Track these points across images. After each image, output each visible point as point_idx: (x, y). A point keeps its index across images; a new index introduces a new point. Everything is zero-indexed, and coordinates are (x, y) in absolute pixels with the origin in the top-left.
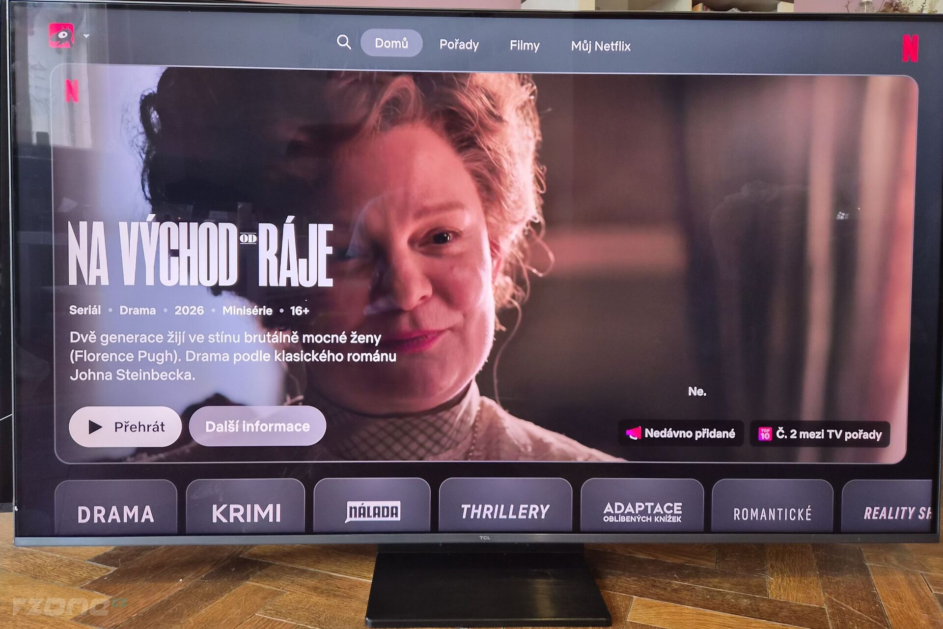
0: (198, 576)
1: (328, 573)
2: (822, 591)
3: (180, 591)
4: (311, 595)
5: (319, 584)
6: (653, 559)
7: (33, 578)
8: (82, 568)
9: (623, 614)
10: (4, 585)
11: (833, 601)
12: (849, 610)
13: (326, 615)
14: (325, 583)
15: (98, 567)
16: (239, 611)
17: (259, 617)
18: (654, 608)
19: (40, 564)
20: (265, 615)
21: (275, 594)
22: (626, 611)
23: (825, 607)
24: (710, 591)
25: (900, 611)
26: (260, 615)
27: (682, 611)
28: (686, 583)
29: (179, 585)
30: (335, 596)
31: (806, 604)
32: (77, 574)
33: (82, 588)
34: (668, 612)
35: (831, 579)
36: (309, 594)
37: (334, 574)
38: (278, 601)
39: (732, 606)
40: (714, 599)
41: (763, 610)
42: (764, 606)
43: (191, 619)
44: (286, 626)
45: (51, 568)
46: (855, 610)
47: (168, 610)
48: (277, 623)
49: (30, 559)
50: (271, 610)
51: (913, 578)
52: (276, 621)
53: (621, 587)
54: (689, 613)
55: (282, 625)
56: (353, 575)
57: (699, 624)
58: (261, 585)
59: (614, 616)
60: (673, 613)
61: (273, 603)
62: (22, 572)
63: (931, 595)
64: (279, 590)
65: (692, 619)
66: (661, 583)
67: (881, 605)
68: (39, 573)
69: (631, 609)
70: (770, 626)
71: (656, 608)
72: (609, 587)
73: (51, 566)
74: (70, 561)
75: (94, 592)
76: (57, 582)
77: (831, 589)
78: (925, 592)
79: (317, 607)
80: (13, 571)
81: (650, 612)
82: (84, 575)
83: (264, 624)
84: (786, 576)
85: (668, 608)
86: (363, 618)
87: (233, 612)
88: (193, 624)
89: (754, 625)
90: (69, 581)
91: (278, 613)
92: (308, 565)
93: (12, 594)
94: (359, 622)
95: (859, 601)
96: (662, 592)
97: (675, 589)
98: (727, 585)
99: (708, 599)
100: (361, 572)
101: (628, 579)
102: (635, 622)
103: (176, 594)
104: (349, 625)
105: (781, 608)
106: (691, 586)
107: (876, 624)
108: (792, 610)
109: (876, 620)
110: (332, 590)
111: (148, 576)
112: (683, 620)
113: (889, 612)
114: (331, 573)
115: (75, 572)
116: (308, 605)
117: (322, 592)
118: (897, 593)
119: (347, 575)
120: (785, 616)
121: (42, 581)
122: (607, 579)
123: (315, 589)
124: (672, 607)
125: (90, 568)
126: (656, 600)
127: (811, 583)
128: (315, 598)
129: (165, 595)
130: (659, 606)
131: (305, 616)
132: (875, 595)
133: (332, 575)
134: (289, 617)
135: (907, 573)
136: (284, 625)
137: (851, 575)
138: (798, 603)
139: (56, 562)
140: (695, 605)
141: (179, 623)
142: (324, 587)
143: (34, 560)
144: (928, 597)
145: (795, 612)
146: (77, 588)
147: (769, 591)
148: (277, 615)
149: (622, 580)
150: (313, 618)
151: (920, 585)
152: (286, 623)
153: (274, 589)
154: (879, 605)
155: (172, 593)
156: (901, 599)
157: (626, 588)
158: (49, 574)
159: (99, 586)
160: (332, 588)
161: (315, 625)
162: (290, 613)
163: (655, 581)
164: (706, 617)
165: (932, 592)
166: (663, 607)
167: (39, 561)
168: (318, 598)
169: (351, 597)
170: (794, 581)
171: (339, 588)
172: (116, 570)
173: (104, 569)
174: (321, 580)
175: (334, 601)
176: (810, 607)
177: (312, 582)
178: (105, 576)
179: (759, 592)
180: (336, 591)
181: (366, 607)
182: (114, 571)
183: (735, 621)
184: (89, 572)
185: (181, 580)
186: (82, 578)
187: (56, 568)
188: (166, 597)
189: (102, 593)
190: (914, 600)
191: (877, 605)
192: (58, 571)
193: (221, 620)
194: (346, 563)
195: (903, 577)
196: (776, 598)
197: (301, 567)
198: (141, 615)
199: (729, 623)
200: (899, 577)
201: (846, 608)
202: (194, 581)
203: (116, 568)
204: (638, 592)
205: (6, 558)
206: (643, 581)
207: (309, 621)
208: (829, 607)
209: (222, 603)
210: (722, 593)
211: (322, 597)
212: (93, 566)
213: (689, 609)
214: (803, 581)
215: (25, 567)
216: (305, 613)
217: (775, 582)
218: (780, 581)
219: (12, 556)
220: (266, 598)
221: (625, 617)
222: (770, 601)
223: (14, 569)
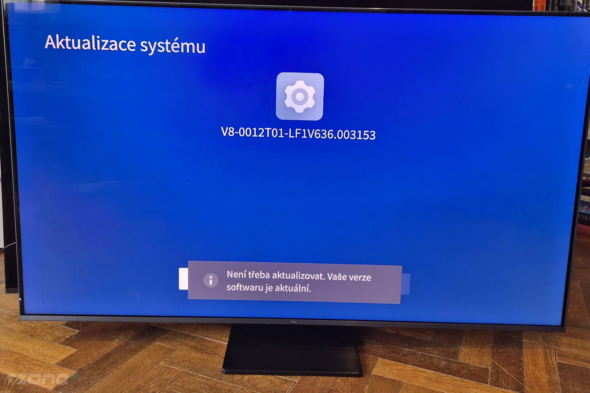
0: (127, 338)
1: (202, 337)
2: (490, 358)
3: (116, 347)
4: (192, 352)
5: (197, 345)
6: (396, 333)
7: (31, 336)
8: (59, 330)
9: (370, 369)
10: (15, 341)
11: (495, 364)
12: (503, 371)
13: (200, 365)
14: (200, 344)
15: (68, 330)
16: (150, 361)
17: (162, 365)
18: (389, 366)
19: (34, 327)
20: (165, 364)
21: (171, 351)
22: (372, 368)
23: (490, 368)
24: (424, 356)
25: (533, 373)
26: (162, 364)
27: (405, 368)
28: (412, 350)
29: (116, 343)
30: (206, 353)
31: (478, 366)
32: (56, 334)
33: (59, 343)
34: (397, 369)
35: (499, 350)
36: (191, 351)
37: (206, 338)
38: (173, 355)
39: (435, 366)
40: (426, 361)
41: (452, 369)
42: (454, 366)
43: (123, 365)
44: (177, 371)
45: (41, 330)
46: (506, 371)
47: (110, 359)
48: (172, 370)
49: (28, 323)
50: (169, 361)
51: (549, 351)
52: (172, 368)
53: (373, 351)
54: (409, 370)
55: (175, 370)
56: (218, 339)
57: (413, 377)
58: (163, 344)
59: (365, 370)
60: (400, 369)
61: (169, 357)
62: (24, 332)
63: (555, 362)
64: (174, 348)
65: (410, 374)
66: (397, 349)
67: (523, 368)
68: (34, 333)
69: (376, 366)
70: (454, 379)
71: (391, 366)
72: (365, 351)
73: (40, 328)
74: (52, 325)
75: (67, 346)
76: (45, 339)
77: (496, 357)
78: (552, 361)
79: (195, 360)
80: (18, 332)
81: (387, 368)
82: (61, 335)
83: (164, 370)
84: (472, 347)
85: (397, 366)
86: (221, 368)
87: (147, 362)
88: (124, 369)
89: (444, 378)
90: (52, 339)
91: (172, 363)
92: (191, 332)
93: (20, 347)
94: (218, 370)
95: (511, 365)
96: (396, 356)
97: (404, 354)
98: (436, 352)
99: (422, 361)
100: (222, 337)
101: (378, 346)
102: (377, 374)
103: (114, 349)
104: (213, 372)
105: (464, 368)
106: (414, 352)
107: (516, 380)
108: (469, 370)
109: (517, 378)
110: (204, 349)
111: (98, 337)
112: (405, 374)
113: (526, 373)
114: (204, 338)
115: (55, 333)
116: (190, 359)
117: (198, 350)
118: (535, 361)
119: (213, 339)
120: (464, 373)
121: (36, 338)
122: (366, 346)
123: (195, 348)
124: (400, 366)
125: (64, 330)
126: (392, 361)
127: (485, 352)
128: (194, 354)
129: (108, 350)
130: (393, 365)
131: (188, 366)
132: (521, 362)
133: (205, 339)
134: (179, 366)
135: (545, 348)
136: (176, 371)
137: (511, 348)
138: (474, 365)
139: (43, 325)
140: (414, 365)
141: (117, 368)
142: (200, 347)
143: (30, 324)
144: (553, 364)
145: (471, 371)
146: (57, 344)
147: (460, 357)
148: (172, 364)
149: (375, 347)
150: (192, 367)
151: (551, 356)
152: (177, 370)
153: (171, 347)
154: (522, 368)
155: (112, 349)
156: (536, 365)
157: (376, 352)
158: (40, 334)
159: (69, 342)
160: (204, 347)
161: (193, 372)
162: (179, 363)
163: (394, 349)
164: (419, 372)
165: (556, 361)
166: (395, 366)
167: (33, 325)
168: (196, 354)
169: (215, 354)
170: (476, 350)
171: (208, 348)
172: (79, 332)
173: (72, 331)
174: (198, 342)
175: (205, 356)
176: (480, 368)
177: (193, 344)
178: (72, 336)
179: (452, 358)
180: (206, 350)
181: (223, 360)
182: (78, 333)
183: (434, 376)
184: (63, 333)
185: (117, 340)
186: (60, 337)
187: (44, 330)
188: (108, 351)
189: (72, 347)
190: (544, 365)
191: (521, 369)
192: (45, 332)
193: (141, 367)
194: (213, 330)
195: (542, 350)
196: (462, 361)
197: (187, 333)
198: (95, 362)
199: (431, 377)
200: (540, 351)
201: (502, 369)
202: (124, 341)
203: (79, 331)
204: (382, 355)
205: (13, 322)
206: (387, 348)
207: (190, 369)
208: (492, 368)
209: (141, 356)
210: (432, 357)
211: (198, 353)
212: (65, 329)
213: (410, 367)
214: (482, 350)
215: (25, 328)
216: (188, 363)
217: (465, 350)
218: (468, 350)
219: (17, 321)
220: (166, 353)
221: (371, 371)
222: (458, 363)
223: (19, 330)
